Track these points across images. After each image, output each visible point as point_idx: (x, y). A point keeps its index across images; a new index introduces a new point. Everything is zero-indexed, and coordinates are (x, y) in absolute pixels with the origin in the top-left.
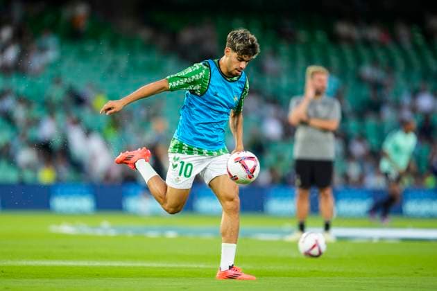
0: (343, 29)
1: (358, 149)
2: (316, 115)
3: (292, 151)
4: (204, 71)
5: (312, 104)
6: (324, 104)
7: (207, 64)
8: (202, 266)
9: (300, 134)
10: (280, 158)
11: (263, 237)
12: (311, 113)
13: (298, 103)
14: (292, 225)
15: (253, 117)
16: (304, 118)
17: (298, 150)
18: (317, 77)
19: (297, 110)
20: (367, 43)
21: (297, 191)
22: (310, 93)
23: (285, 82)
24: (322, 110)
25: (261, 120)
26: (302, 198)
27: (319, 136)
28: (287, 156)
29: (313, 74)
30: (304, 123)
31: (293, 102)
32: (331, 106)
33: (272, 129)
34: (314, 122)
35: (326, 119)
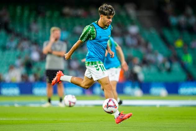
0: (66, 10)
1: (75, 64)
2: (55, 50)
3: (45, 66)
4: (91, 29)
5: (54, 44)
6: (59, 44)
7: (92, 25)
8: (4, 119)
9: (48, 58)
10: (39, 69)
11: (32, 105)
12: (53, 48)
13: (47, 44)
14: (45, 100)
15: (26, 51)
16: (50, 51)
17: (47, 66)
18: (56, 32)
19: (46, 48)
20: (78, 17)
21: (47, 84)
22: (52, 39)
23: (40, 34)
24: (58, 47)
25: (30, 52)
26: (49, 87)
27: (56, 59)
28: (42, 68)
29: (54, 31)
30: (50, 53)
31: (45, 44)
32: (62, 45)
33: (35, 56)
34: (54, 53)
35: (60, 51)
